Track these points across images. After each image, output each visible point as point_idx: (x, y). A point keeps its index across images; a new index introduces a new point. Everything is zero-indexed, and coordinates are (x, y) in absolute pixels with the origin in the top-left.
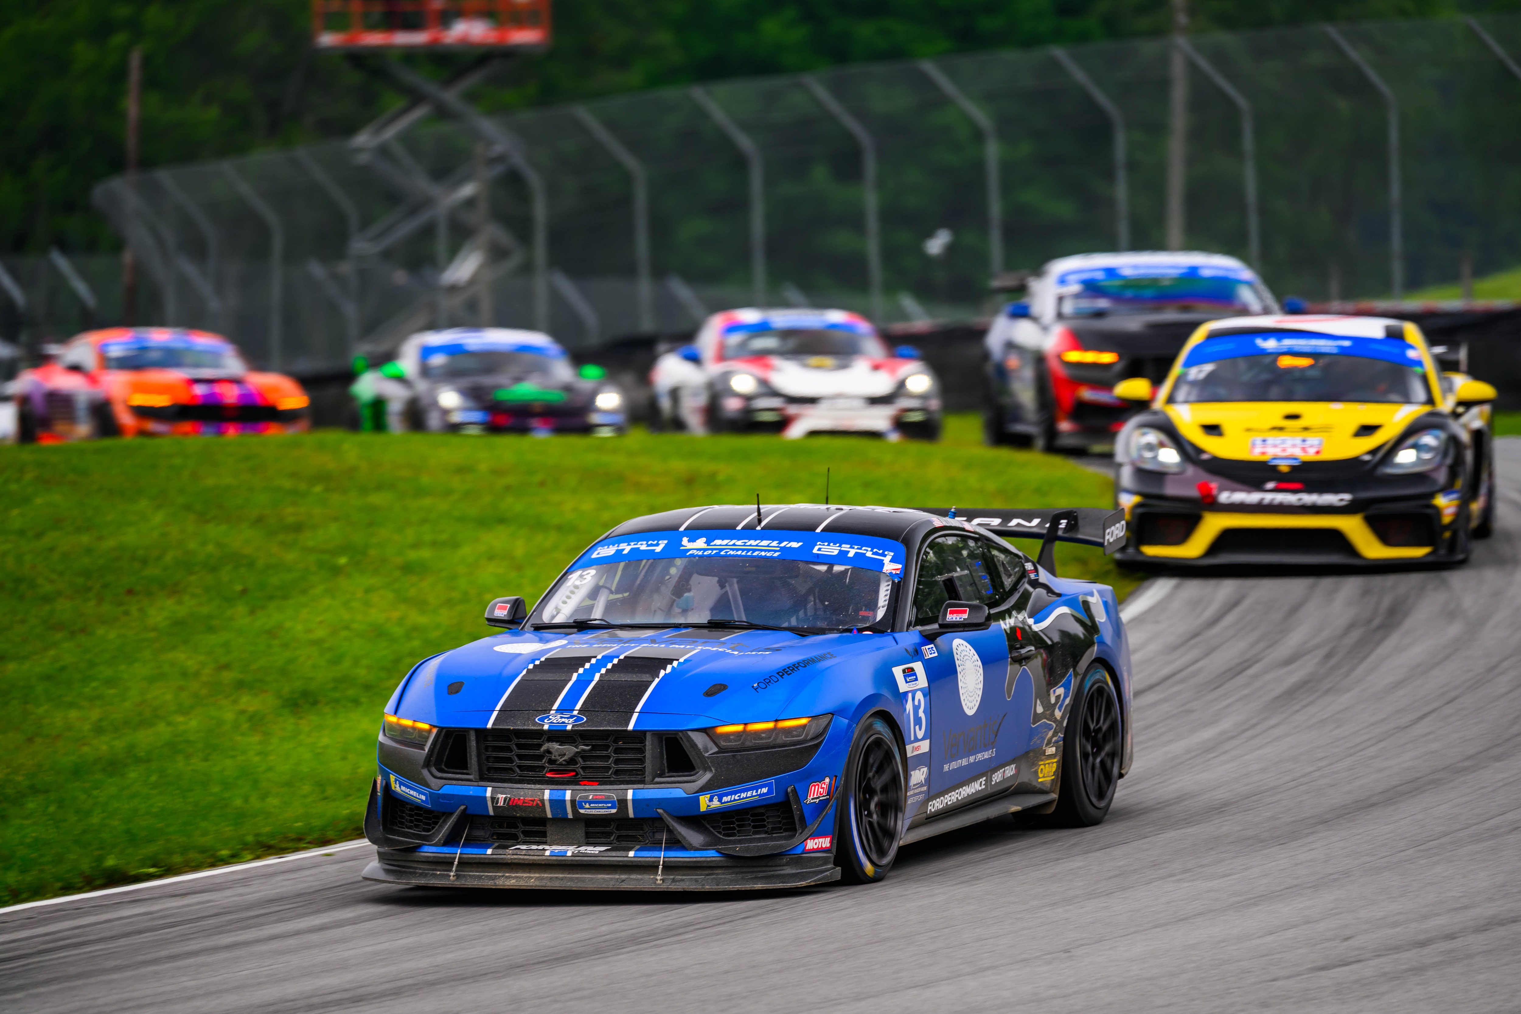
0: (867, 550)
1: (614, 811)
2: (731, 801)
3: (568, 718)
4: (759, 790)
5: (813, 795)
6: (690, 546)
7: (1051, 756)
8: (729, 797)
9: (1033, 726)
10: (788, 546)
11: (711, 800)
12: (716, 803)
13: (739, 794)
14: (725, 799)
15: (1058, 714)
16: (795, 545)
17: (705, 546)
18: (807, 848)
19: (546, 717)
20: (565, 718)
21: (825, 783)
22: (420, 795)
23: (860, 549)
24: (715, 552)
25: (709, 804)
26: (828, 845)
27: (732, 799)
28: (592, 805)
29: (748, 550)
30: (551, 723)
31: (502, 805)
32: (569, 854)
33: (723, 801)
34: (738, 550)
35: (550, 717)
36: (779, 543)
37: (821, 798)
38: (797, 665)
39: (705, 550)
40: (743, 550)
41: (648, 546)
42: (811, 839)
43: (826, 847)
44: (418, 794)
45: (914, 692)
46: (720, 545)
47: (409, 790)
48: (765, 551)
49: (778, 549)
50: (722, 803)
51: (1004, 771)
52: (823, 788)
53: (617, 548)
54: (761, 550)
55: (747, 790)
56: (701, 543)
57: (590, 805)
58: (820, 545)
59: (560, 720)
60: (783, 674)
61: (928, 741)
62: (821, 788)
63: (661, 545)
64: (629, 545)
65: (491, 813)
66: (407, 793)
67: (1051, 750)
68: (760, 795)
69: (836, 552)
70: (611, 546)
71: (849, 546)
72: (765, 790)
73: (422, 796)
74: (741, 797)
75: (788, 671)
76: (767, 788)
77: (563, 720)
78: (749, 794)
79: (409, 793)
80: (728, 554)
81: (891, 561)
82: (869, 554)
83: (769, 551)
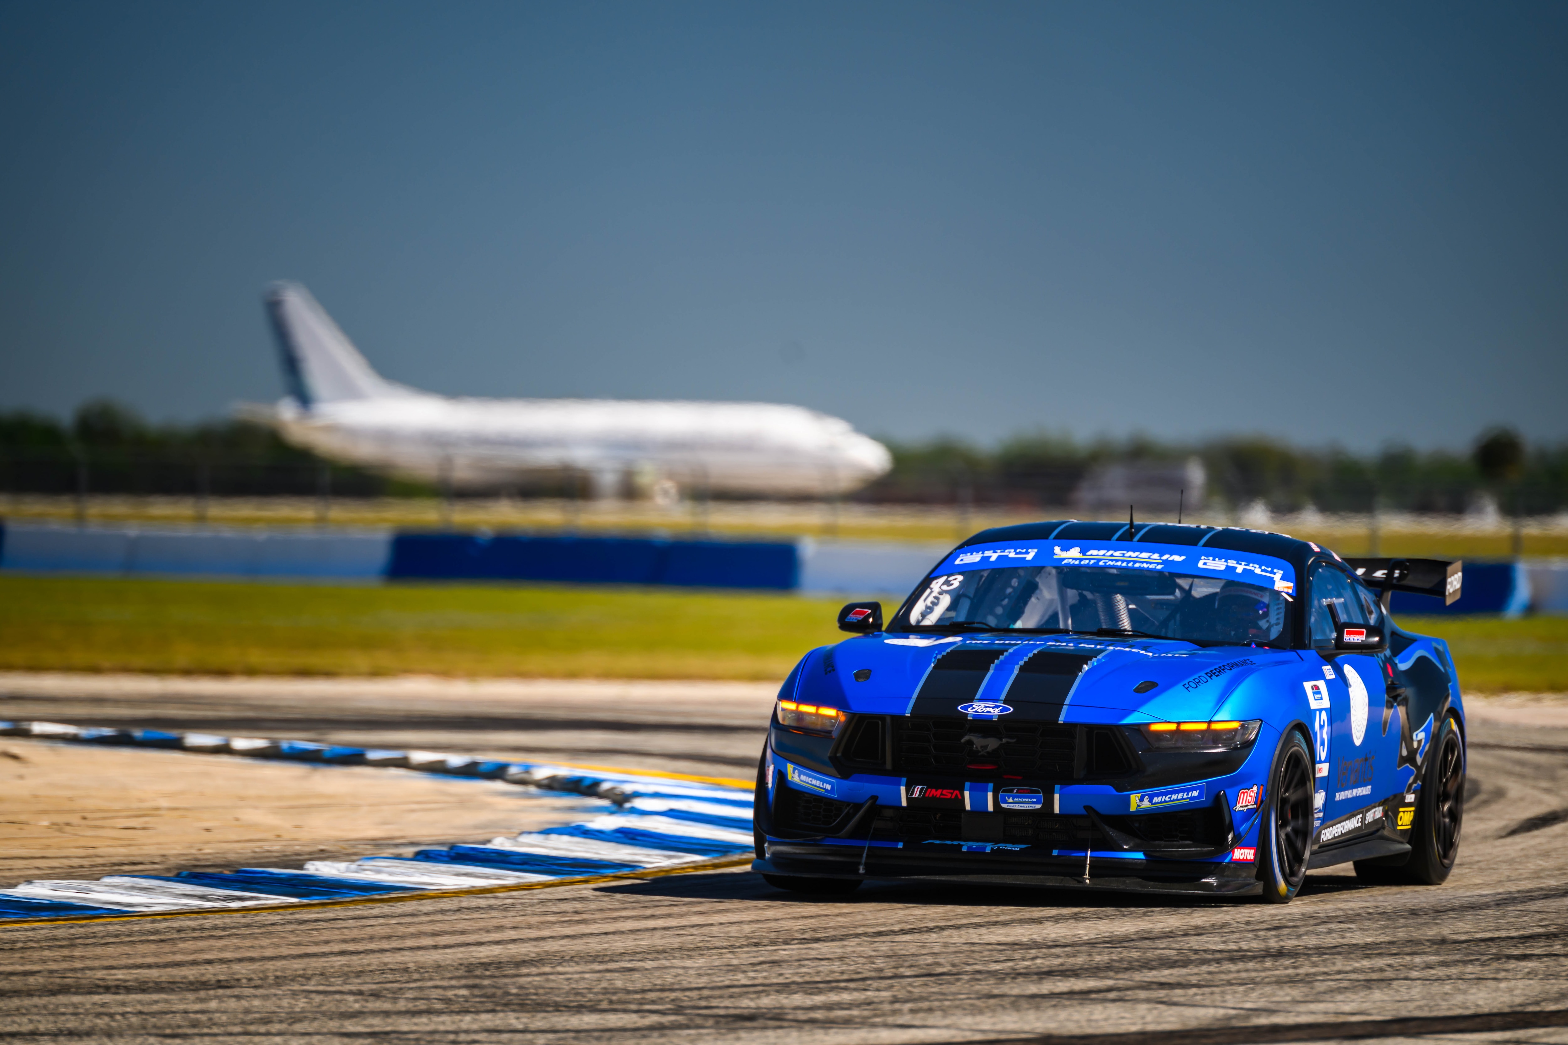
0: (1255, 567)
1: (1038, 806)
2: (1161, 802)
3: (993, 708)
4: (1190, 793)
5: (1242, 803)
6: (1064, 555)
7: (1410, 805)
8: (1160, 798)
9: (1398, 769)
10: (1171, 559)
11: (1141, 800)
12: (1146, 804)
13: (1170, 796)
14: (1156, 800)
15: (1419, 760)
16: (1177, 558)
17: (1081, 556)
18: (1234, 858)
19: (971, 706)
20: (990, 707)
21: (1253, 791)
22: (825, 784)
23: (1248, 565)
24: (1092, 562)
25: (1139, 803)
26: (1252, 858)
27: (1163, 800)
28: (1015, 799)
29: (1129, 562)
30: (976, 711)
31: (917, 796)
32: (988, 850)
33: (1154, 802)
34: (1117, 561)
35: (974, 706)
36: (1161, 556)
37: (1249, 807)
38: (1222, 668)
39: (1081, 560)
40: (1123, 561)
41: (1017, 554)
42: (1238, 849)
43: (1250, 860)
44: (821, 783)
45: (1320, 710)
46: (1097, 555)
47: (810, 779)
48: (1147, 563)
49: (1161, 561)
50: (1152, 804)
51: (1375, 812)
52: (1252, 796)
53: (982, 555)
54: (1143, 562)
55: (1178, 792)
56: (1075, 552)
57: (1013, 799)
58: (1204, 559)
59: (984, 709)
60: (1212, 676)
61: (1328, 764)
62: (1250, 796)
63: (1030, 554)
64: (995, 552)
65: (904, 803)
66: (808, 783)
67: (1410, 798)
68: (1191, 798)
69: (1223, 568)
70: (974, 553)
71: (1235, 562)
72: (1195, 793)
73: (828, 785)
74: (1172, 799)
75: (1215, 673)
76: (1198, 791)
77: (988, 709)
78: (1180, 796)
79: (810, 782)
80: (1108, 564)
81: (1282, 579)
82: (1258, 571)
83: (1151, 563)
